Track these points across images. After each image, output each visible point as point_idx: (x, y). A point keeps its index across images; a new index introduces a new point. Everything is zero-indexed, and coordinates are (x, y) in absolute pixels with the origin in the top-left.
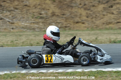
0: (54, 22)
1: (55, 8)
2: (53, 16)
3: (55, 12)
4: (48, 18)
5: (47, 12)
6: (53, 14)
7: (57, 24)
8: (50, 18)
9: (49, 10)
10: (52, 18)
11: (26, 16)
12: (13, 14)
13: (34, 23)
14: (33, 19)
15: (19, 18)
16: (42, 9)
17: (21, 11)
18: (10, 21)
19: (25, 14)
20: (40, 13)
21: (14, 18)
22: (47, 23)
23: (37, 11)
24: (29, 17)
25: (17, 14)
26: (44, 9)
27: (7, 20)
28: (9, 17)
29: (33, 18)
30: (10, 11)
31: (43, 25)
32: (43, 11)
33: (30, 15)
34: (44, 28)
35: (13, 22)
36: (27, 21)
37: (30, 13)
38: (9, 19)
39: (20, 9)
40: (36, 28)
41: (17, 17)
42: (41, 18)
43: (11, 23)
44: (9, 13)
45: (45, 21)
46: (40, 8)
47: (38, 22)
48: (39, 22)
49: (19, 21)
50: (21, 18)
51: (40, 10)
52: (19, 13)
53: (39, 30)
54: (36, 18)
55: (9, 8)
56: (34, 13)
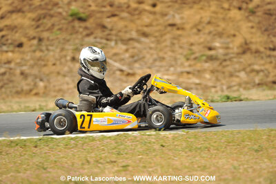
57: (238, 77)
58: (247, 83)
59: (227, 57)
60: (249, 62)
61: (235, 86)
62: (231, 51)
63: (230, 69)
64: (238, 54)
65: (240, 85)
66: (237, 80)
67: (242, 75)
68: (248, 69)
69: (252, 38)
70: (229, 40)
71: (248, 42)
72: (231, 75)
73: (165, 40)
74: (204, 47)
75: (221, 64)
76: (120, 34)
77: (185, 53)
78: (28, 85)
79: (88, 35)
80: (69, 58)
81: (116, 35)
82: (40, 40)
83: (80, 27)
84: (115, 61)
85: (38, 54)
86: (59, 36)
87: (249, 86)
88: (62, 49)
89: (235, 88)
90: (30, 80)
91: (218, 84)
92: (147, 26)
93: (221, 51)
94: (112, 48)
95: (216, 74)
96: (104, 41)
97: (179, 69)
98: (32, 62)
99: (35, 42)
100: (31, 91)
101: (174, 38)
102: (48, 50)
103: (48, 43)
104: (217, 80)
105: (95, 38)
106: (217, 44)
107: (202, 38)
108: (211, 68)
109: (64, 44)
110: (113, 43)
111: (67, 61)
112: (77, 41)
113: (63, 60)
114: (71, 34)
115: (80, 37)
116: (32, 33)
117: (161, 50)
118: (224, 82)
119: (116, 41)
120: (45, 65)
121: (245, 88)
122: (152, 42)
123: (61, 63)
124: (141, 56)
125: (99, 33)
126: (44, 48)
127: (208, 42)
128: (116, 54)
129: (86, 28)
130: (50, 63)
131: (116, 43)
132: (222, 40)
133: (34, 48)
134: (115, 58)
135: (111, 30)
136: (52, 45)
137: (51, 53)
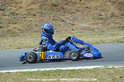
0: (113, 22)
1: (115, 9)
2: (112, 17)
3: (115, 13)
4: (108, 19)
5: (107, 13)
6: (113, 15)
7: (116, 24)
8: (109, 19)
9: (109, 11)
10: (111, 19)
11: (87, 17)
12: (75, 16)
13: (93, 24)
14: (93, 21)
15: (80, 20)
16: (102, 11)
17: (83, 13)
18: (71, 22)
19: (86, 16)
20: (100, 14)
21: (75, 20)
22: (106, 24)
23: (97, 12)
24: (90, 18)
25: (78, 16)
26: (104, 10)
27: (69, 21)
28: (70, 19)
29: (93, 19)
30: (71, 13)
31: (102, 26)
32: (103, 12)
33: (90, 16)
34: (103, 29)
35: (73, 24)
36: (88, 23)
37: (90, 15)
38: (71, 21)
39: (82, 11)
40: (95, 28)
41: (78, 19)
42: (101, 19)
43: (71, 24)
44: (71, 15)
45: (104, 22)
46: (100, 10)
47: (97, 23)
48: (99, 23)
49: (80, 22)
50: (82, 20)
51: (100, 12)
52: (80, 14)
53: (98, 30)
54: (96, 19)
55: (71, 10)
56: (94, 14)
57: (110, 25)
58: (114, 27)
59: (106, 18)
60: (114, 20)
61: (110, 28)
62: (108, 16)
63: (108, 22)
64: (110, 17)
65: (111, 28)
66: (111, 26)
67: (112, 24)
68: (114, 22)
69: (115, 11)
70: (107, 12)
71: (113, 13)
72: (108, 24)
73: (85, 13)
74: (99, 15)
75: (104, 21)
76: (69, 11)
77: (92, 17)
78: (38, 29)
79: (58, 11)
80: (52, 19)
81: (68, 11)
82: (42, 13)
83: (55, 9)
84: (68, 20)
85: (41, 18)
86: (48, 12)
87: (115, 28)
88: (49, 16)
89: (110, 29)
90: (38, 27)
91: (104, 28)
92: (78, 8)
93: (104, 16)
94: (67, 15)
95: (103, 24)
96: (64, 13)
97: (90, 23)
98: (39, 21)
99: (40, 14)
100: (39, 31)
101: (88, 12)
102: (44, 16)
103: (44, 14)
104: (104, 26)
105: (61, 12)
106: (103, 14)
107: (98, 12)
108: (101, 22)
109: (50, 14)
110: (67, 14)
111: (51, 20)
112: (54, 13)
113: (50, 20)
114: (52, 11)
115: (55, 12)
116: (39, 11)
117: (84, 16)
118: (106, 27)
119: (68, 13)
120: (44, 22)
121: (113, 29)
122: (80, 13)
123: (49, 21)
124: (77, 18)
125: (62, 10)
126: (43, 16)
127: (100, 13)
128: (68, 18)
129: (57, 9)
130: (45, 21)
131: (68, 14)
132: (105, 12)
133: (39, 16)
134: (68, 19)
135: (66, 9)
136: (46, 15)
137: (46, 18)
